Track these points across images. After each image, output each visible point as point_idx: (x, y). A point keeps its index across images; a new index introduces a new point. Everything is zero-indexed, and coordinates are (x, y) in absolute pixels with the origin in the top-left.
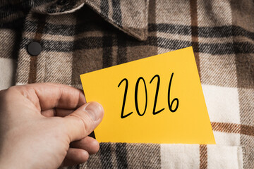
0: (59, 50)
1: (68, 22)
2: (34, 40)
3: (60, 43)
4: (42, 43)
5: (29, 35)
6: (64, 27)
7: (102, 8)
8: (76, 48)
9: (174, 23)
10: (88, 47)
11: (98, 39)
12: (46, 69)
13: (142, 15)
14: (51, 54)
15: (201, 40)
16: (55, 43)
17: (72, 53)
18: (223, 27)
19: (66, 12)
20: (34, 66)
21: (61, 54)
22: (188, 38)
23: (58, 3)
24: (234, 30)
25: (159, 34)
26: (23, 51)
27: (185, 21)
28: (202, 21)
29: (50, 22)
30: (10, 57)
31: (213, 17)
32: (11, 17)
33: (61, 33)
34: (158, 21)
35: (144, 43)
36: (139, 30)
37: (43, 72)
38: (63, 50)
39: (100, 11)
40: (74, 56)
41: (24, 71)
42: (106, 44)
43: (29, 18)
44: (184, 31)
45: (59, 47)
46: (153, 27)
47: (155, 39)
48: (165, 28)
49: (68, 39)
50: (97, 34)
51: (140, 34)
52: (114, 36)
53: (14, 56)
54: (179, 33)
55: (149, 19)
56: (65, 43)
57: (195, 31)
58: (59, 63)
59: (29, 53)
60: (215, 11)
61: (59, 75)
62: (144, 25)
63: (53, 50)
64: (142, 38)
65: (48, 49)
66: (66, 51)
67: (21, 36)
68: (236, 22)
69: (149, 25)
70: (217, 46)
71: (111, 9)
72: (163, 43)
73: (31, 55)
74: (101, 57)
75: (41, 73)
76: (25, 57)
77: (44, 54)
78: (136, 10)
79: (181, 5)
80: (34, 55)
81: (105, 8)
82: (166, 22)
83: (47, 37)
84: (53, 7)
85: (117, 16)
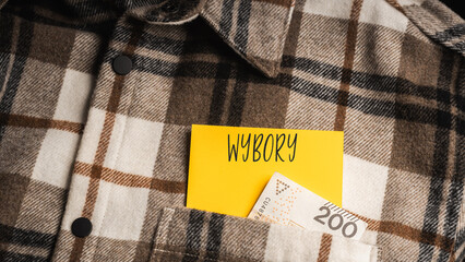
0: (155, 72)
1: (176, 36)
2: (124, 54)
3: (159, 62)
4: (134, 58)
5: (117, 46)
6: (168, 42)
7: (221, 25)
8: (180, 73)
9: (320, 60)
10: (195, 75)
11: (212, 65)
12: (134, 95)
13: (277, 42)
14: (145, 76)
15: (353, 90)
16: (152, 61)
17: (172, 79)
18: (385, 77)
19: (171, 23)
20: (118, 89)
21: (157, 77)
22: (336, 84)
23: (164, 9)
24: (399, 85)
25: (295, 73)
26: (107, 67)
27: (336, 59)
29: (149, 32)
30: (89, 72)
31: (374, 60)
32: (100, 17)
33: (163, 49)
34: (299, 54)
35: (273, 81)
36: (268, 62)
37: (129, 98)
38: (161, 73)
39: (218, 28)
40: (175, 84)
41: (103, 93)
42: (221, 74)
43: (121, 23)
44: (332, 73)
45: (156, 68)
46: (289, 61)
47: (290, 77)
48: (307, 65)
49: (172, 59)
50: (211, 59)
51: (268, 69)
52: (234, 64)
53: (94, 71)
54: (324, 75)
55: (286, 48)
56: (166, 64)
57: (347, 75)
58: (152, 90)
59: (114, 69)
60: (379, 52)
61: (151, 107)
62: (277, 56)
63: (148, 70)
64: (271, 74)
65: (142, 69)
66: (165, 75)
67: (107, 44)
68: (404, 73)
69: (284, 57)
71: (234, 27)
72: (300, 86)
73: (117, 73)
74: (210, 91)
75: (126, 100)
76: (108, 75)
77: (134, 74)
78: (269, 34)
80: (121, 73)
81: (225, 25)
82: (309, 56)
83: (143, 52)
84: (154, 13)
85: (242, 39)
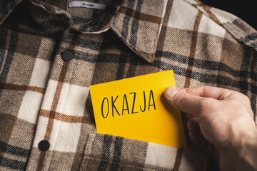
0: (85, 60)
1: (96, 40)
2: (68, 50)
3: (87, 54)
4: (74, 52)
5: (65, 45)
6: (93, 43)
7: (122, 34)
8: (99, 60)
9: (177, 53)
10: (108, 61)
11: (117, 55)
12: (74, 72)
13: (153, 43)
14: (80, 62)
15: (194, 69)
16: (83, 54)
17: (95, 63)
18: (213, 62)
19: (94, 33)
20: (65, 69)
21: (87, 63)
22: (185, 66)
23: (90, 25)
24: (221, 66)
25: (163, 59)
26: (58, 57)
27: (186, 52)
28: (198, 55)
29: (82, 38)
30: (49, 60)
31: (207, 53)
32: (55, 29)
33: (90, 47)
34: (165, 49)
35: (150, 64)
36: (148, 54)
37: (71, 74)
38: (89, 60)
39: (120, 35)
40: (96, 66)
41: (57, 71)
42: (122, 61)
43: (67, 33)
44: (183, 60)
45: (86, 58)
46: (159, 53)
47: (160, 62)
48: (169, 55)
49: (93, 52)
50: (117, 52)
51: (148, 58)
52: (129, 55)
53: (51, 59)
54: (179, 61)
55: (158, 46)
56: (91, 55)
57: (191, 61)
58: (84, 70)
59: (62, 58)
60: (209, 49)
61: (83, 79)
62: (153, 51)
63: (81, 59)
64: (149, 61)
65: (78, 58)
66: (91, 61)
67: (59, 45)
68: (223, 60)
69: (157, 51)
70: (205, 76)
71: (129, 35)
72: (165, 67)
73: (64, 61)
74: (116, 70)
75: (69, 75)
76: (59, 61)
77: (74, 61)
78: (149, 38)
79: (185, 40)
80: (66, 60)
81: (124, 34)
82: (171, 51)
83: (79, 49)
84: (85, 27)
85: (133, 41)
